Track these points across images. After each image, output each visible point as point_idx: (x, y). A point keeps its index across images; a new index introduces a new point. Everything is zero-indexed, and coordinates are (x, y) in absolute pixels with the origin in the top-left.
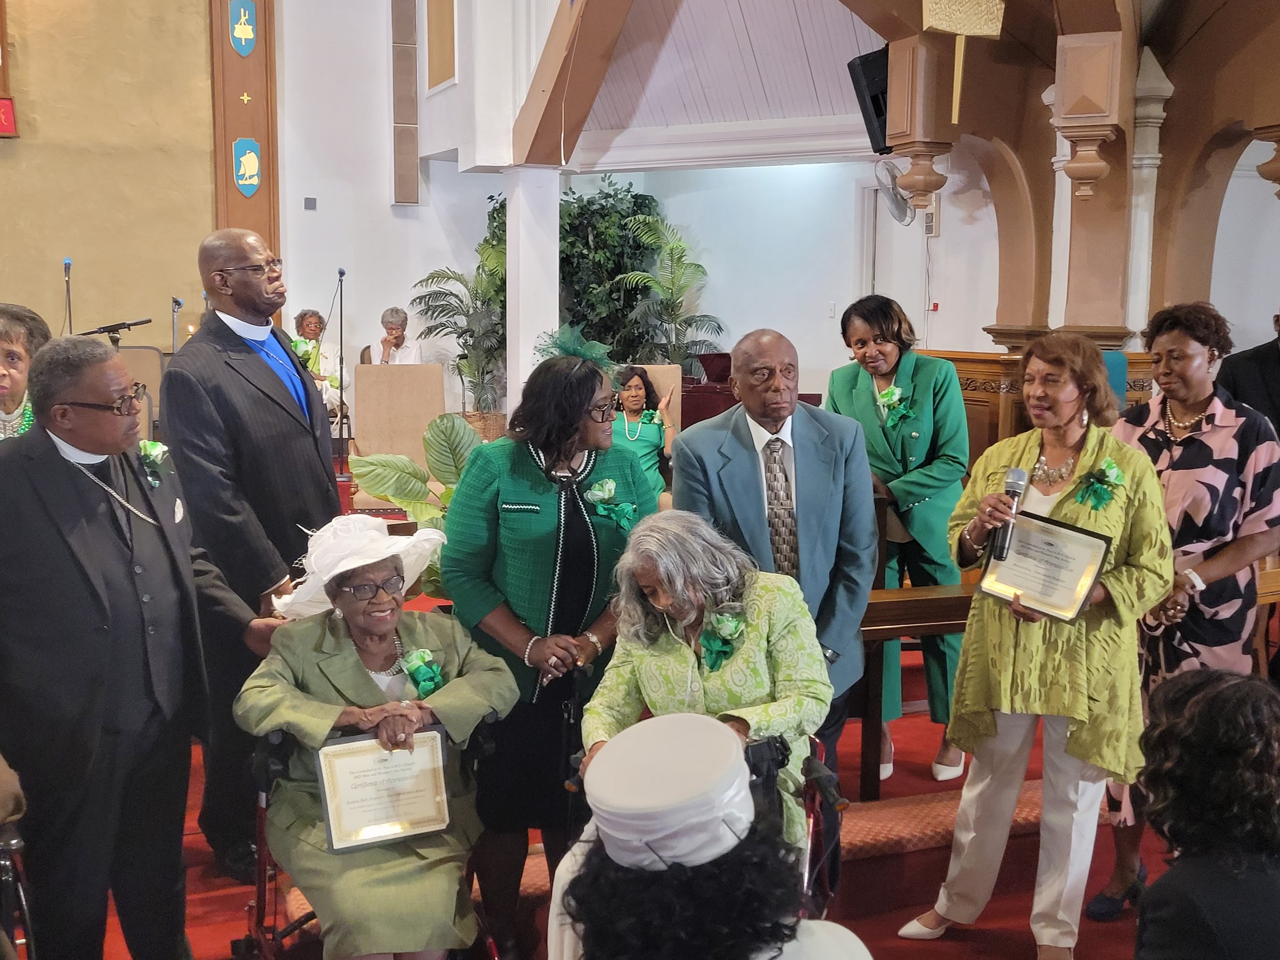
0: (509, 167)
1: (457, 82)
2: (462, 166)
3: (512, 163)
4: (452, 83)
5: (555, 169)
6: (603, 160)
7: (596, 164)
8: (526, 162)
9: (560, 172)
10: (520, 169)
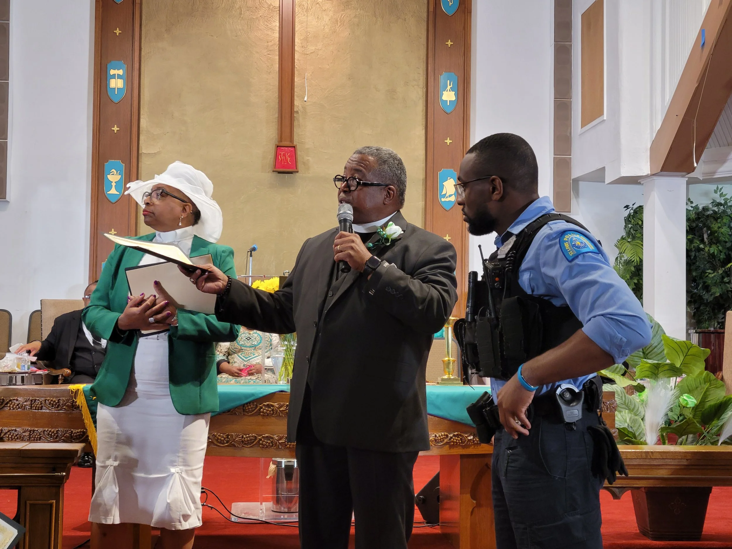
0: (647, 176)
1: (605, 118)
2: (608, 179)
3: (650, 173)
4: (602, 120)
5: (683, 176)
6: (721, 169)
7: (715, 173)
8: (661, 171)
9: (687, 179)
10: (655, 178)
